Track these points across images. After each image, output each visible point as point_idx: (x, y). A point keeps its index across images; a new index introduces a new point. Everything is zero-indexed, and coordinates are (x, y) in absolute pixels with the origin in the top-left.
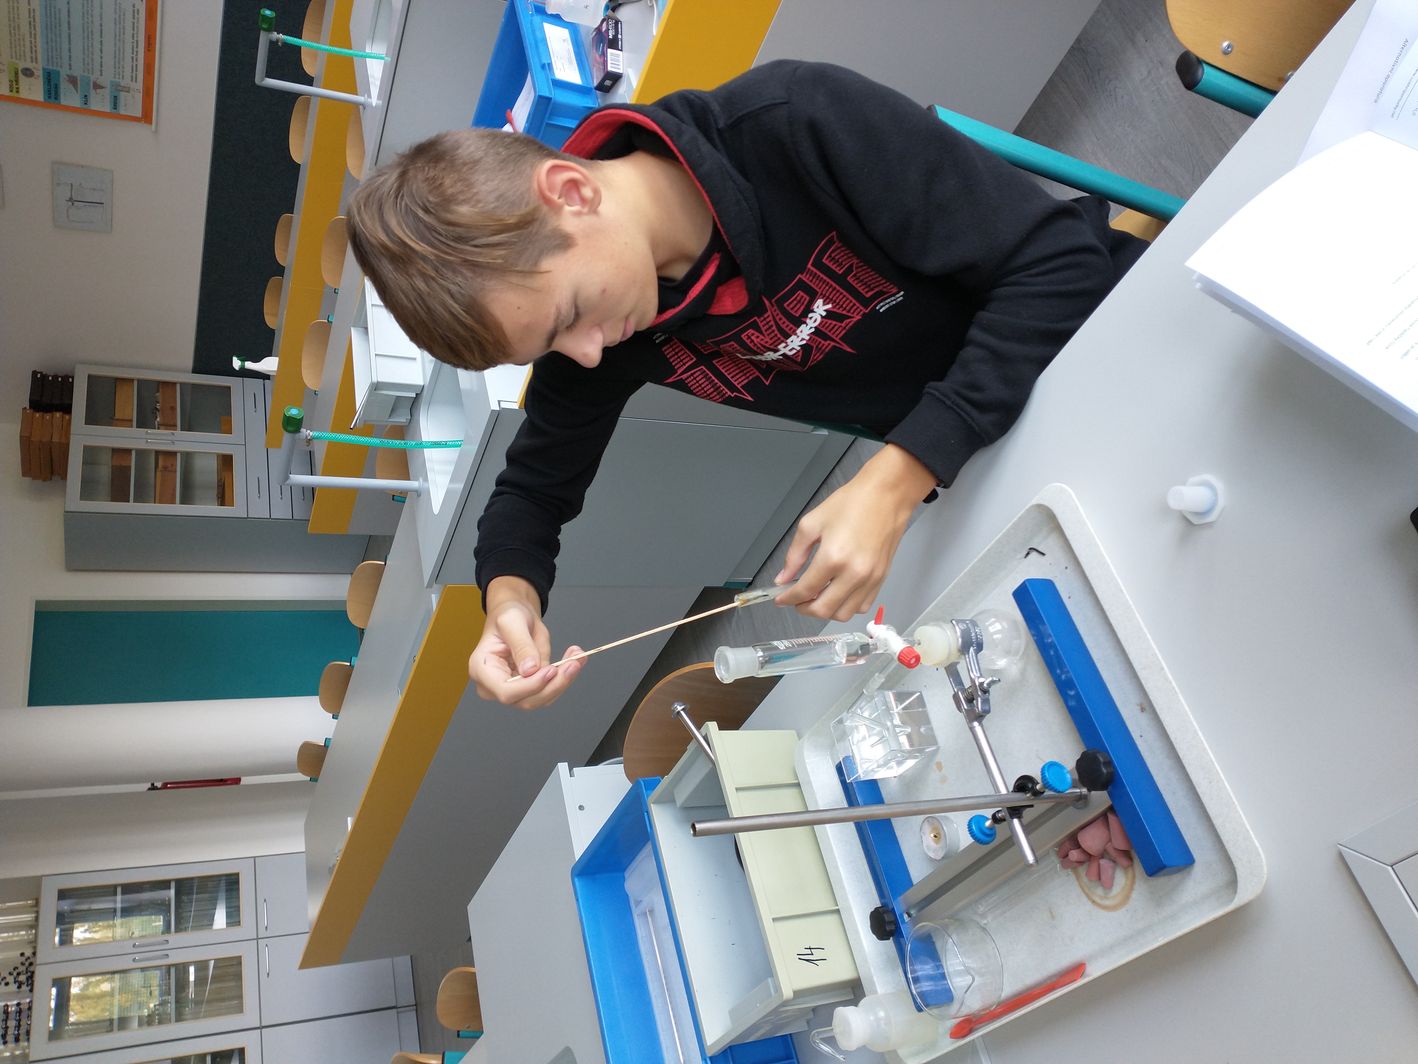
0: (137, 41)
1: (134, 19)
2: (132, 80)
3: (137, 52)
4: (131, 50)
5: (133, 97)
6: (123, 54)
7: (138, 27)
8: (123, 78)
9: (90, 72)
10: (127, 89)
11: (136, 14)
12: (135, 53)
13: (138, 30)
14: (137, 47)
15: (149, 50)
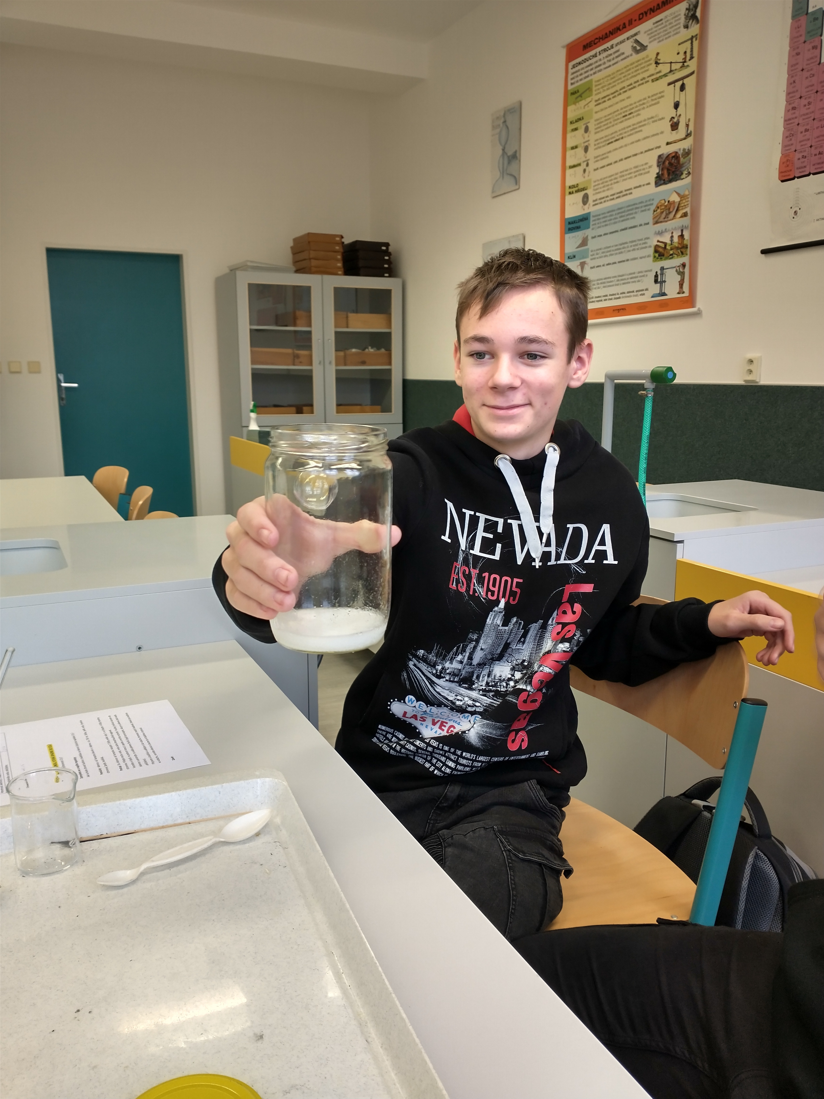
0: (619, 298)
1: (637, 291)
3: (612, 299)
4: (612, 293)
9: (591, 257)
11: (641, 293)
12: (610, 297)
13: (628, 297)
14: (615, 299)
15: (614, 311)
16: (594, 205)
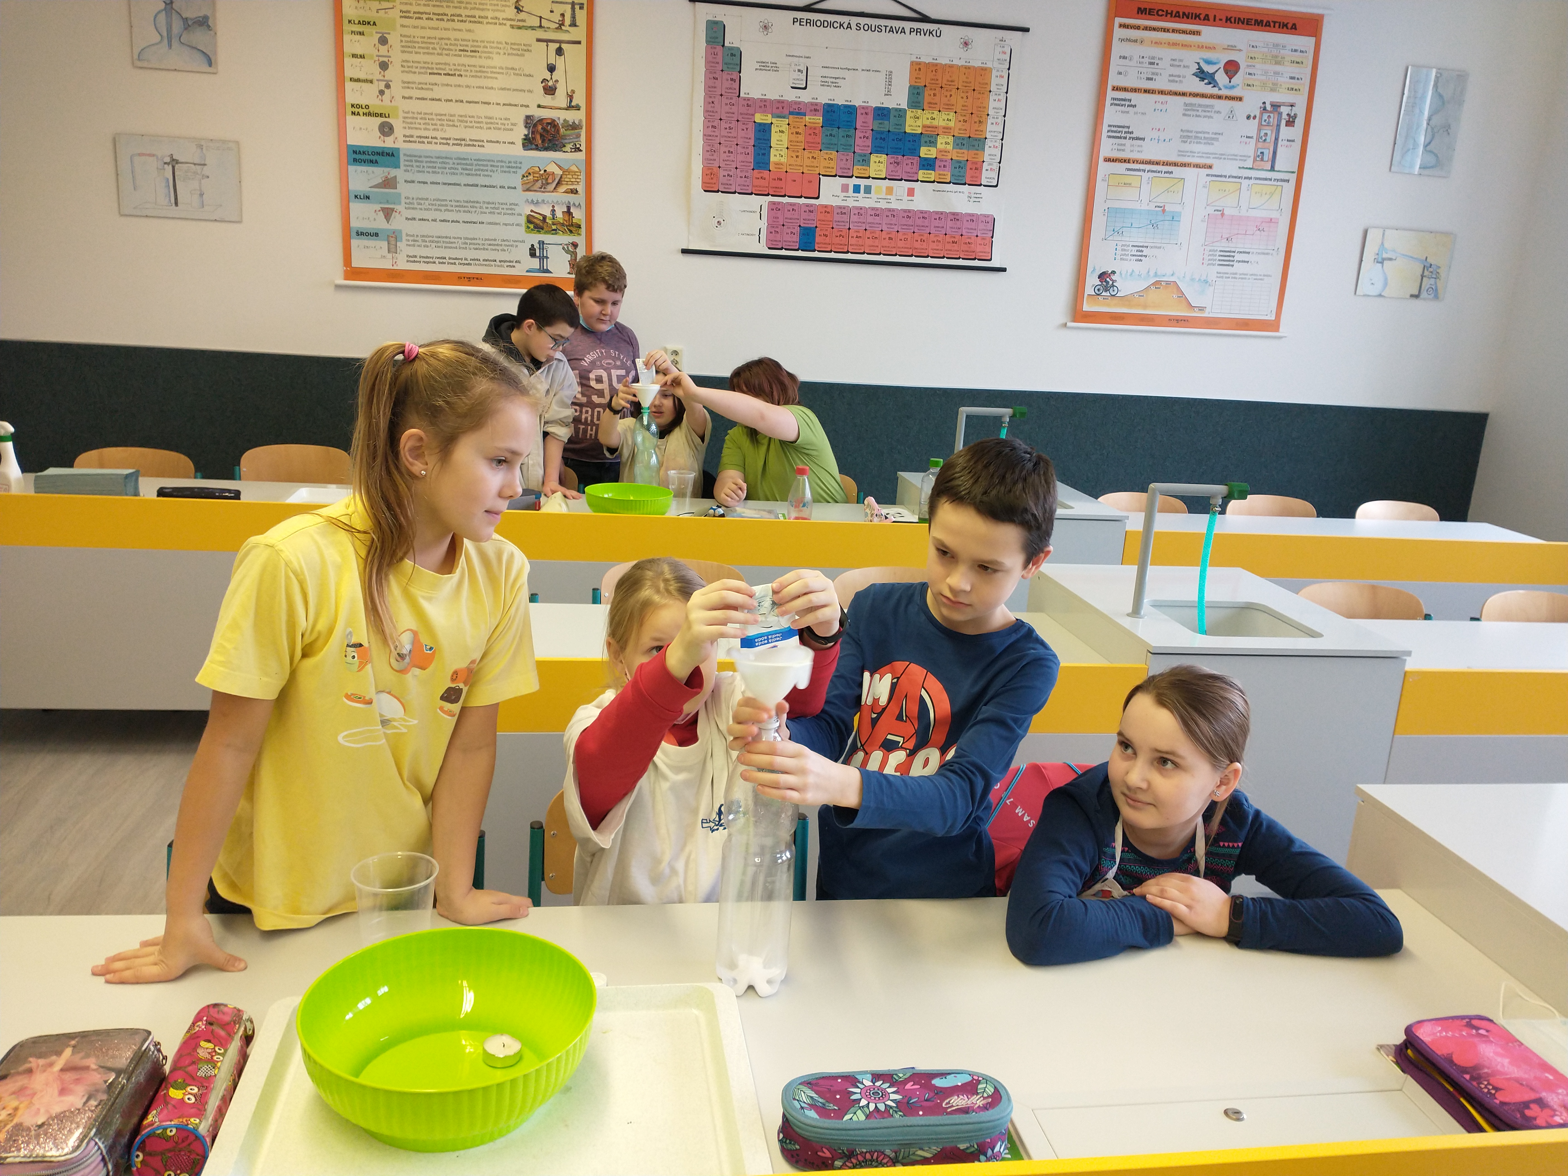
0: (470, 264)
2: (408, 256)
3: (455, 264)
4: (454, 257)
5: (383, 257)
6: (446, 247)
7: (489, 265)
8: (410, 245)
9: (407, 206)
10: (393, 250)
12: (453, 261)
14: (461, 264)
16: (404, 141)
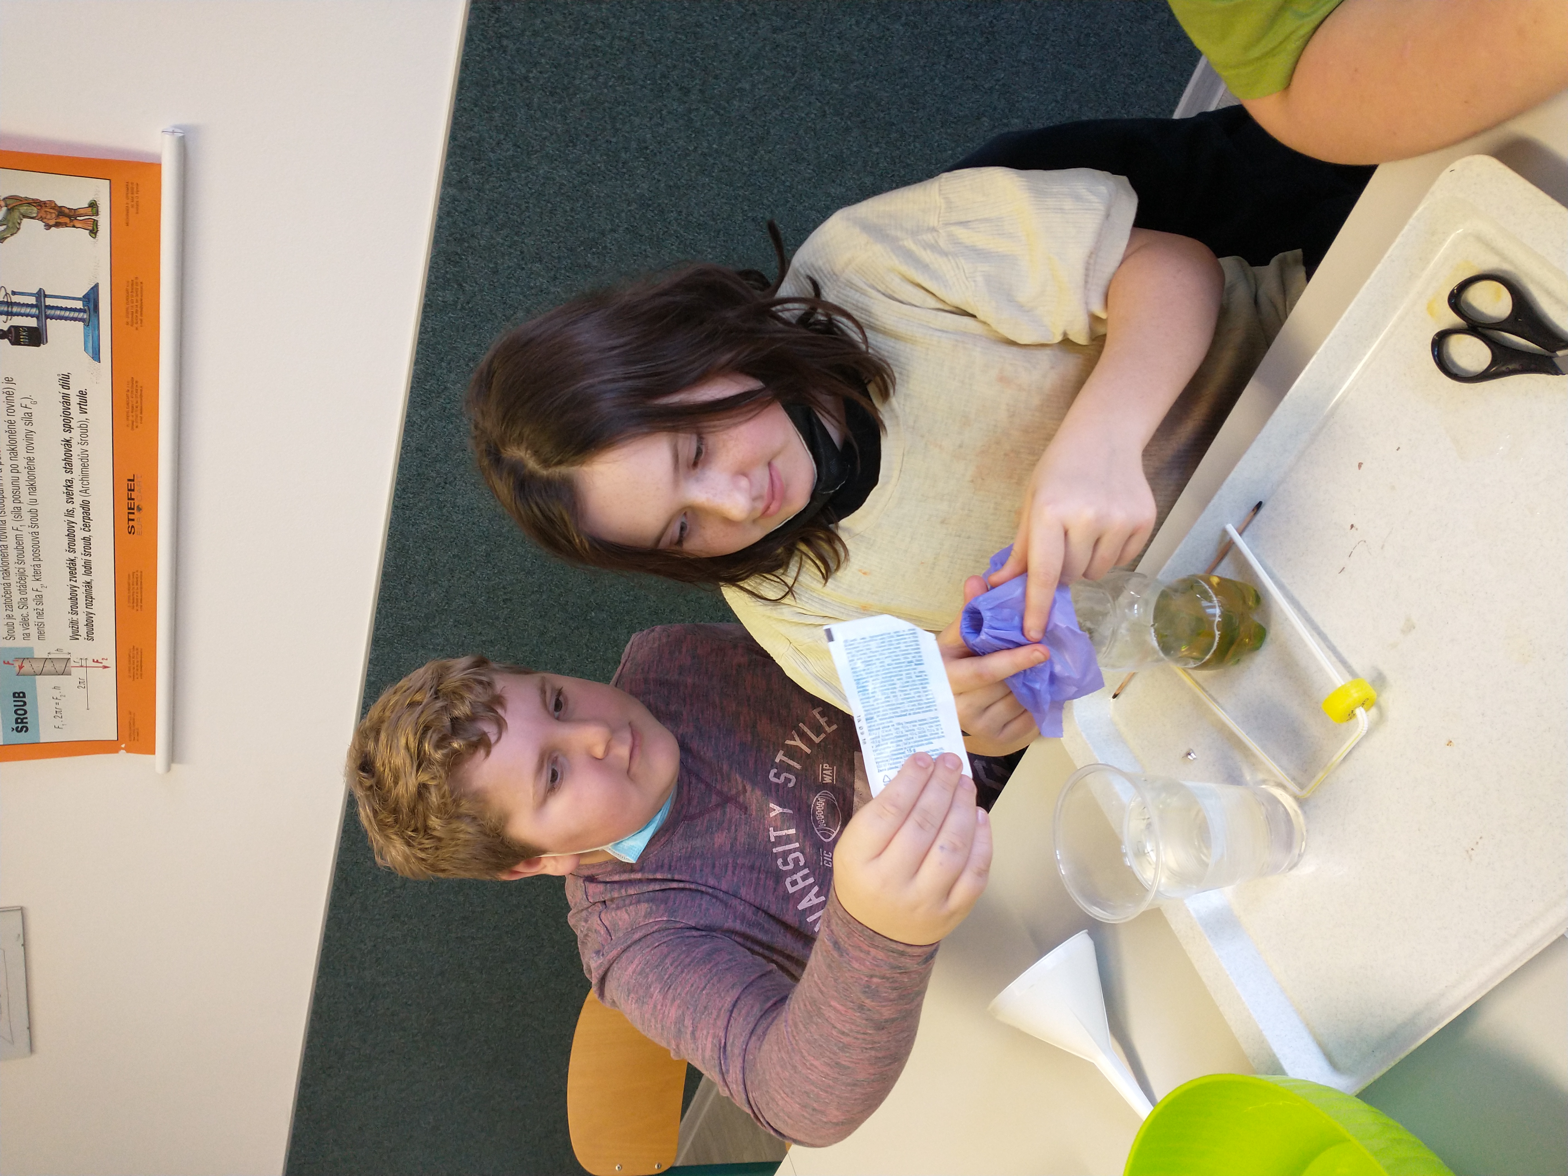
0: (85, 506)
1: (68, 428)
2: (75, 636)
3: (87, 540)
4: (66, 540)
5: (83, 684)
6: (36, 556)
7: (85, 459)
8: (41, 635)
10: (60, 667)
11: (74, 409)
12: (80, 545)
13: (85, 466)
14: (86, 527)
15: (131, 530)
